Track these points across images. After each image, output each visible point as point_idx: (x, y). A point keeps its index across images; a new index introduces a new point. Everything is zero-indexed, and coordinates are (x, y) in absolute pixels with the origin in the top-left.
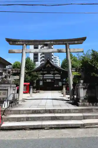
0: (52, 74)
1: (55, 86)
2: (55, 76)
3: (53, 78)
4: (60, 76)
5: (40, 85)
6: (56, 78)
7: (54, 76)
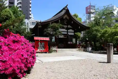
0: (66, 29)
1: (69, 43)
2: (69, 31)
3: (66, 33)
4: (73, 31)
5: (52, 41)
6: (69, 34)
7: (67, 31)
